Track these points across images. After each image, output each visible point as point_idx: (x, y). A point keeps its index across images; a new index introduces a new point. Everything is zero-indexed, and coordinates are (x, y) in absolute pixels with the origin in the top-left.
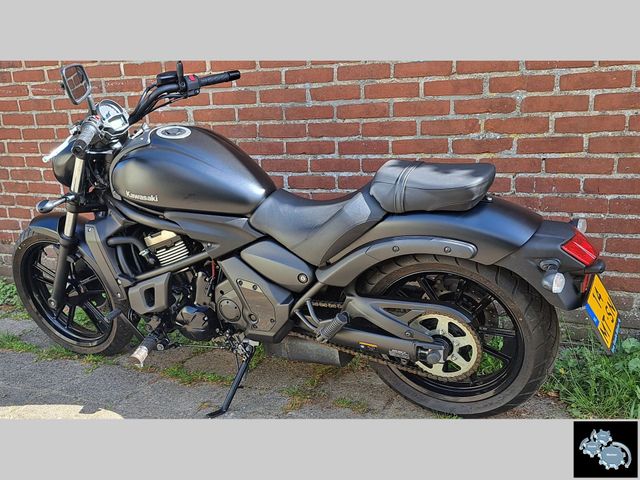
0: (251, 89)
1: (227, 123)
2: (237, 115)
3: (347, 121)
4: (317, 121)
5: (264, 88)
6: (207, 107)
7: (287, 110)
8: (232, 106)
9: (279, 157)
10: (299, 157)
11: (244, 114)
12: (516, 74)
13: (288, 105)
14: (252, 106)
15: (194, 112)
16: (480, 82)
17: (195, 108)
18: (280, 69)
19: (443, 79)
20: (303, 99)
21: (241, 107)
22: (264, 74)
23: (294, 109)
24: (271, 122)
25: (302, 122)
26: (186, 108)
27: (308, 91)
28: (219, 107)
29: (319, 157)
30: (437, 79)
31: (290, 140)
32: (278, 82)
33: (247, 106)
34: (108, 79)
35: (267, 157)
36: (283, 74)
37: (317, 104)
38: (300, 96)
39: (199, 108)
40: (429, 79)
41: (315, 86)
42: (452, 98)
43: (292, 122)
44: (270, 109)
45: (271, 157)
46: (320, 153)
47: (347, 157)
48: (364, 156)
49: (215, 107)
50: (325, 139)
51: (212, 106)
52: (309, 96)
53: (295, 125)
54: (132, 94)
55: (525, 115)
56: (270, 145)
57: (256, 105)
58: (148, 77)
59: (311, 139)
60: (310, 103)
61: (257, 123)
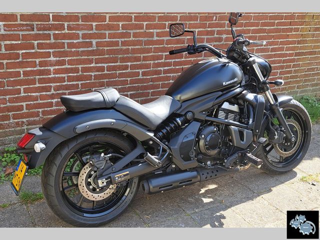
0: (129, 31)
1: (115, 48)
2: (120, 44)
3: (169, 46)
4: (157, 46)
5: (135, 31)
6: (105, 40)
7: (145, 41)
8: (118, 40)
9: (138, 63)
10: (148, 62)
11: (124, 43)
12: (224, 29)
13: (146, 39)
14: (128, 39)
15: (97, 43)
16: (214, 31)
17: (97, 40)
18: (144, 23)
19: (203, 30)
20: (153, 37)
21: (123, 40)
22: (136, 24)
23: (148, 40)
24: (137, 47)
25: (151, 46)
26: (92, 40)
27: (155, 33)
28: (111, 40)
29: (156, 62)
30: (201, 29)
31: (145, 55)
32: (142, 28)
33: (126, 39)
34: (39, 23)
35: (133, 63)
36: (145, 25)
37: (158, 38)
38: (152, 35)
39: (99, 40)
40: (200, 30)
41: (158, 31)
42: (206, 37)
43: (147, 47)
44: (137, 41)
45: (135, 63)
46: (157, 60)
47: (168, 61)
48: (174, 60)
49: (109, 40)
50: (159, 54)
51: (107, 40)
52: (155, 35)
53: (148, 48)
54: (57, 32)
55: (225, 43)
56: (135, 57)
57: (130, 39)
58: (69, 23)
59: (154, 54)
60: (155, 38)
61: (130, 48)
